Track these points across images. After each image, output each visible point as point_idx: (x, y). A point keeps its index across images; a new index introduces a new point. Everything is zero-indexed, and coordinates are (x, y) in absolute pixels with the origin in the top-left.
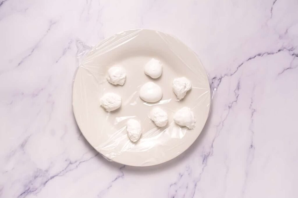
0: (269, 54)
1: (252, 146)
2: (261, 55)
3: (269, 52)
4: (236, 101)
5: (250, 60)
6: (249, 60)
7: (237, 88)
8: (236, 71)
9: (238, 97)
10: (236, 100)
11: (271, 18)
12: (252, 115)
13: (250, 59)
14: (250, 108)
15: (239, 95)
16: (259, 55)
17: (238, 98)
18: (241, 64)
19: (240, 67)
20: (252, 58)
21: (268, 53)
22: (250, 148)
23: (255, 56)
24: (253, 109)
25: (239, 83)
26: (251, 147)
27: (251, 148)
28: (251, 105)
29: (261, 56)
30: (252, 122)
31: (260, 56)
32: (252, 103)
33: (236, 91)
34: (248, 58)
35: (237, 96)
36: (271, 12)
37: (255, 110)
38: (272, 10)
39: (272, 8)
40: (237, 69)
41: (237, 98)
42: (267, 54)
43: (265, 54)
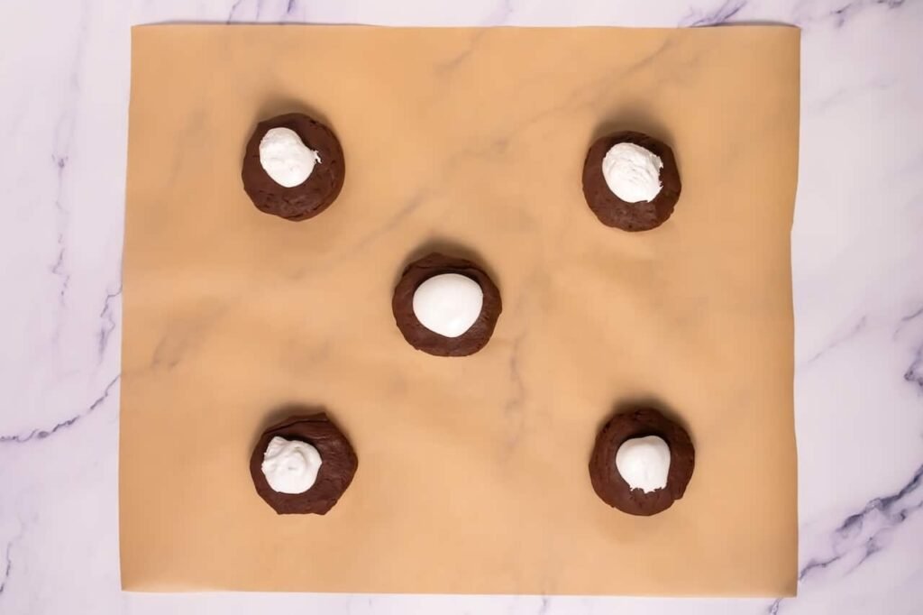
0: (14, 438)
1: (62, 165)
2: (37, 433)
3: (14, 442)
4: (109, 296)
5: (70, 419)
6: (73, 421)
7: (106, 334)
8: (112, 384)
9: (105, 310)
10: (111, 298)
11: (10, 545)
12: (61, 257)
13: (70, 423)
14: (68, 277)
15: (102, 315)
16: (43, 435)
17: (103, 307)
18: (96, 408)
19: (98, 398)
20: (64, 424)
21: (18, 441)
22: (67, 158)
23: (55, 430)
24: (60, 274)
25: (102, 350)
27: (62, 160)
28: (65, 285)
29: (37, 430)
30: (61, 236)
31: (41, 430)
32: (63, 293)
33: (109, 326)
34: (75, 424)
35: (107, 312)
36: (10, 562)
37: (54, 271)
39: (7, 573)
40: (109, 393)
41: (107, 307)
42: (20, 438)
43: (26, 438)
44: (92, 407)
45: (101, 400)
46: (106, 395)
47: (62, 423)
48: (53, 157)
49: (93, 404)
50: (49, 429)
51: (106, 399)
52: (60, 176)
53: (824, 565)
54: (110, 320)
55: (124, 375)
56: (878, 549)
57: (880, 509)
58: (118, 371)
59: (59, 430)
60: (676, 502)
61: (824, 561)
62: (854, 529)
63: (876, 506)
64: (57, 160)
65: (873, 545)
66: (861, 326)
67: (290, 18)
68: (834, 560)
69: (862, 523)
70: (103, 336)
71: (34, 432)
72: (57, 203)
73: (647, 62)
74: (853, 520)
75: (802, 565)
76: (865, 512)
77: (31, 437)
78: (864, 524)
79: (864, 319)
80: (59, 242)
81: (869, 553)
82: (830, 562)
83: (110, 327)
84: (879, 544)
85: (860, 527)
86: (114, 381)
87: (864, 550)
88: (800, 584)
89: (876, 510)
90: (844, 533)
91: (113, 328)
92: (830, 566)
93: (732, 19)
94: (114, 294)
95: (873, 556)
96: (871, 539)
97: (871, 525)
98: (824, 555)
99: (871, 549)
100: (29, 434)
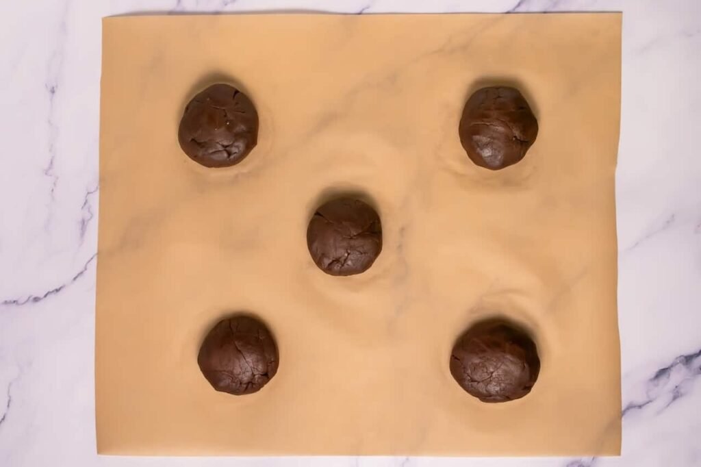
0: (14, 302)
1: (53, 91)
2: (31, 299)
3: (14, 305)
4: (88, 193)
5: (58, 287)
6: (60, 289)
7: (86, 223)
8: (89, 261)
9: (85, 204)
10: (89, 195)
11: (10, 384)
12: (52, 163)
13: (57, 290)
14: (57, 178)
15: (82, 208)
16: (36, 299)
17: (84, 201)
18: (77, 279)
19: (79, 271)
20: (53, 291)
21: (18, 304)
22: (57, 86)
23: (46, 296)
24: (51, 176)
25: (82, 234)
26: (55, 89)
27: (53, 88)
28: (55, 184)
30: (52, 146)
31: (33, 297)
32: (53, 190)
33: (88, 216)
34: (61, 292)
35: (87, 205)
36: (10, 397)
37: (46, 174)
38: (9, 401)
39: (8, 406)
40: (88, 267)
41: (86, 201)
42: (20, 302)
43: (23, 302)
44: (75, 279)
45: (81, 273)
46: (86, 269)
47: (51, 290)
48: (47, 86)
49: (74, 276)
50: (41, 295)
51: (85, 273)
52: (51, 100)
53: (640, 407)
54: (89, 211)
56: (682, 395)
57: (684, 364)
58: (95, 250)
59: (48, 297)
61: (640, 404)
62: (663, 380)
63: (680, 362)
64: (50, 88)
65: (678, 392)
66: (671, 222)
68: (648, 403)
69: (669, 375)
70: (83, 224)
71: (29, 298)
72: (49, 121)
74: (663, 372)
75: (624, 404)
76: (672, 366)
77: (28, 301)
78: (672, 376)
80: (50, 150)
81: (675, 398)
82: (645, 404)
84: (683, 391)
85: (668, 378)
86: (92, 258)
87: (671, 396)
88: (623, 421)
89: (681, 364)
90: (655, 381)
91: (91, 217)
92: (644, 408)
94: (92, 191)
95: (678, 400)
96: (676, 387)
97: (677, 376)
98: (640, 399)
99: (677, 395)
100: (26, 299)
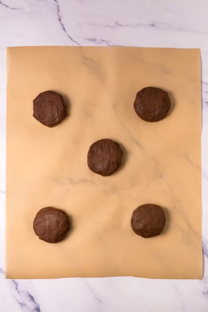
44: (69, 37)
45: (72, 40)
46: (74, 41)
47: (64, 26)
48: (155, 22)
49: (71, 37)
50: (62, 22)
51: (72, 41)
52: (149, 25)
53: (17, 288)
54: (99, 42)
55: (81, 47)
56: (22, 307)
57: (36, 307)
58: (82, 45)
59: (61, 25)
60: (38, 237)
61: (18, 288)
62: (28, 298)
63: (37, 306)
64: (154, 24)
65: (23, 305)
66: (99, 301)
67: (204, 103)
68: (18, 292)
69: (31, 301)
70: (94, 40)
71: (61, 17)
72: (139, 24)
73: (190, 226)
74: (32, 298)
75: (16, 280)
76: (35, 302)
77: (59, 16)
78: (31, 302)
79: (101, 302)
80: (126, 25)
81: (21, 304)
82: (18, 290)
83: (97, 43)
84: (24, 307)
85: (29, 301)
86: (79, 44)
87: (21, 302)
88: (10, 280)
89: (35, 306)
90: (28, 295)
91: (97, 44)
92: (16, 290)
93: (205, 255)
94: (108, 44)
95: (20, 305)
96: (26, 304)
97: (30, 305)
98: (20, 288)
99: (22, 305)
100: (60, 15)
